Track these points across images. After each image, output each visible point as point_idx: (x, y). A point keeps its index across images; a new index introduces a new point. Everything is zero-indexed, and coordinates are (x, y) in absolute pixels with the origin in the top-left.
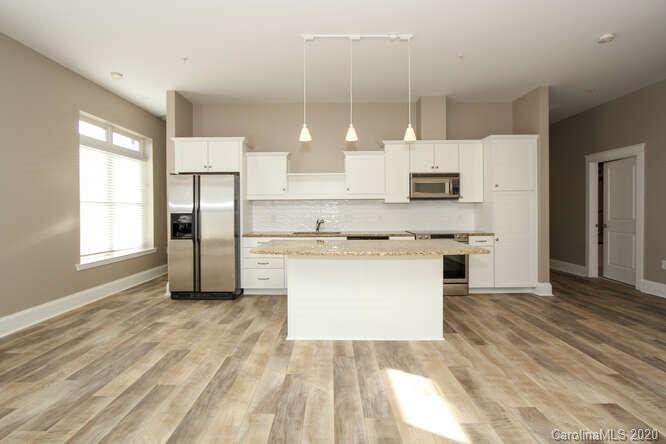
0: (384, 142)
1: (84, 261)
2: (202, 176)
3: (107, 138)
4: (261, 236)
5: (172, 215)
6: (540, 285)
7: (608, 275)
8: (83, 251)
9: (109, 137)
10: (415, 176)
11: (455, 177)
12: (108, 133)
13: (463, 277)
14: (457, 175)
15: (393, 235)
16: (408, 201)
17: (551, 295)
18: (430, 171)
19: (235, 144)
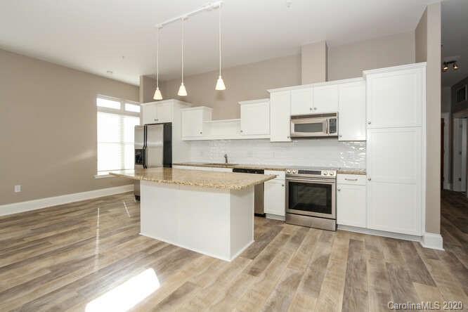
0: (269, 91)
1: (99, 174)
2: (148, 126)
3: (121, 107)
6: (427, 235)
8: (99, 169)
9: (123, 106)
10: (293, 118)
11: (332, 117)
12: (121, 104)
13: (330, 212)
14: (334, 115)
15: (267, 169)
16: (290, 140)
17: (441, 248)
18: (308, 112)
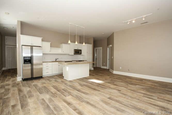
2: (33, 47)
4: (47, 62)
5: (24, 57)
6: (92, 68)
7: (97, 66)
11: (81, 50)
15: (73, 61)
16: (74, 54)
17: (94, 70)
18: (77, 49)
19: (40, 39)
